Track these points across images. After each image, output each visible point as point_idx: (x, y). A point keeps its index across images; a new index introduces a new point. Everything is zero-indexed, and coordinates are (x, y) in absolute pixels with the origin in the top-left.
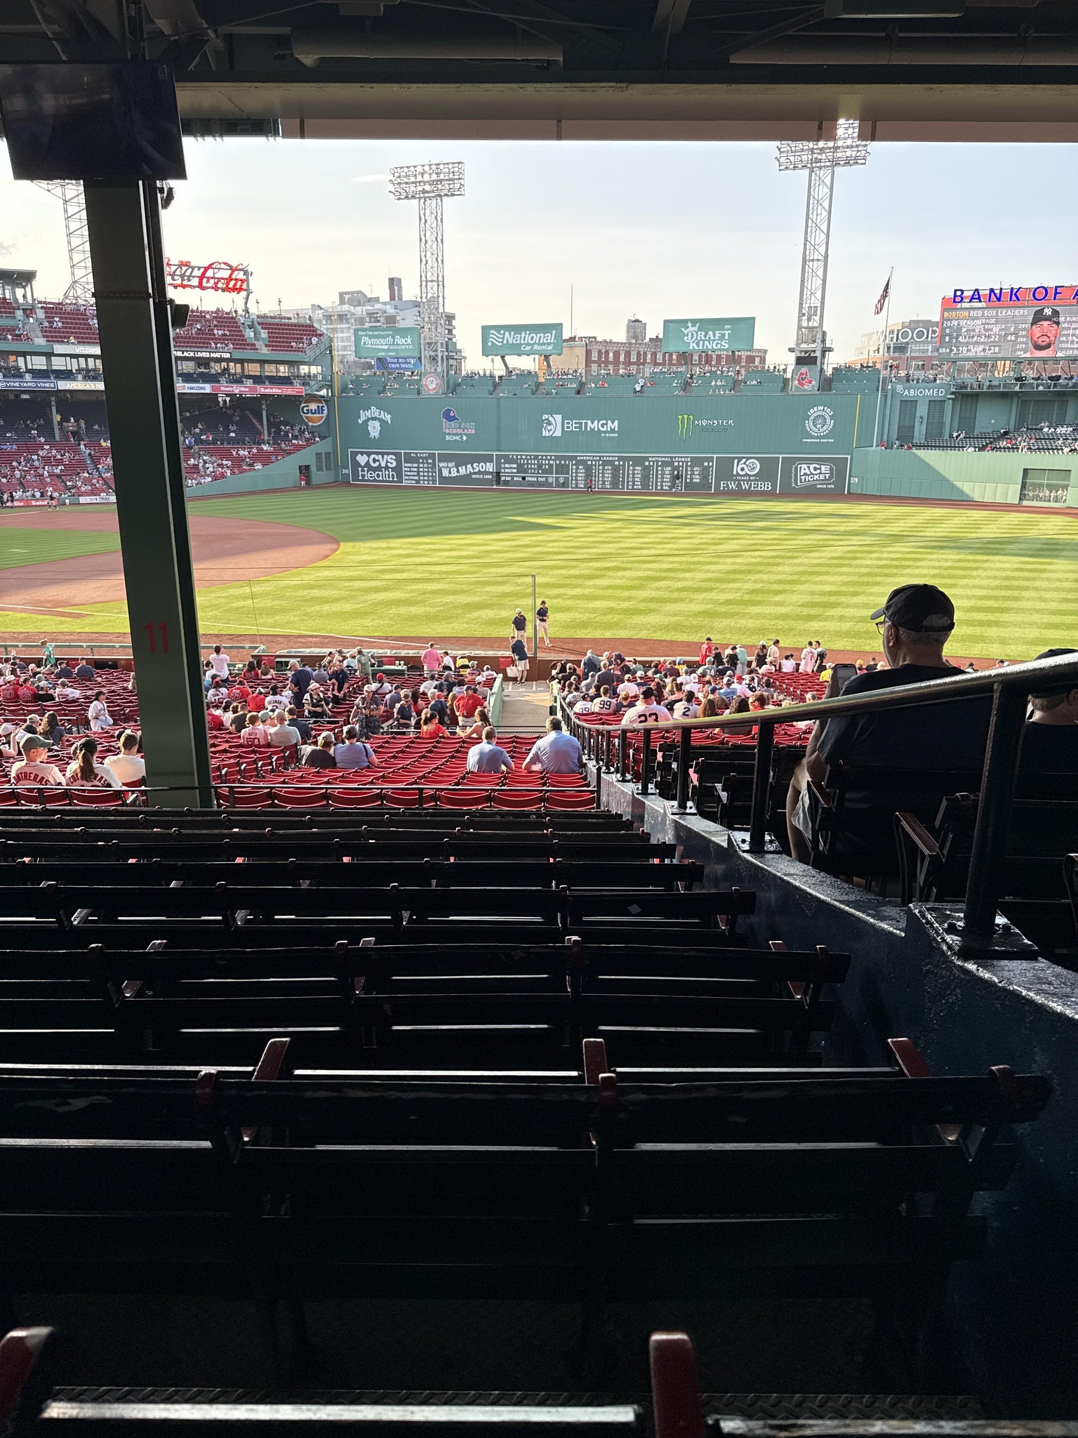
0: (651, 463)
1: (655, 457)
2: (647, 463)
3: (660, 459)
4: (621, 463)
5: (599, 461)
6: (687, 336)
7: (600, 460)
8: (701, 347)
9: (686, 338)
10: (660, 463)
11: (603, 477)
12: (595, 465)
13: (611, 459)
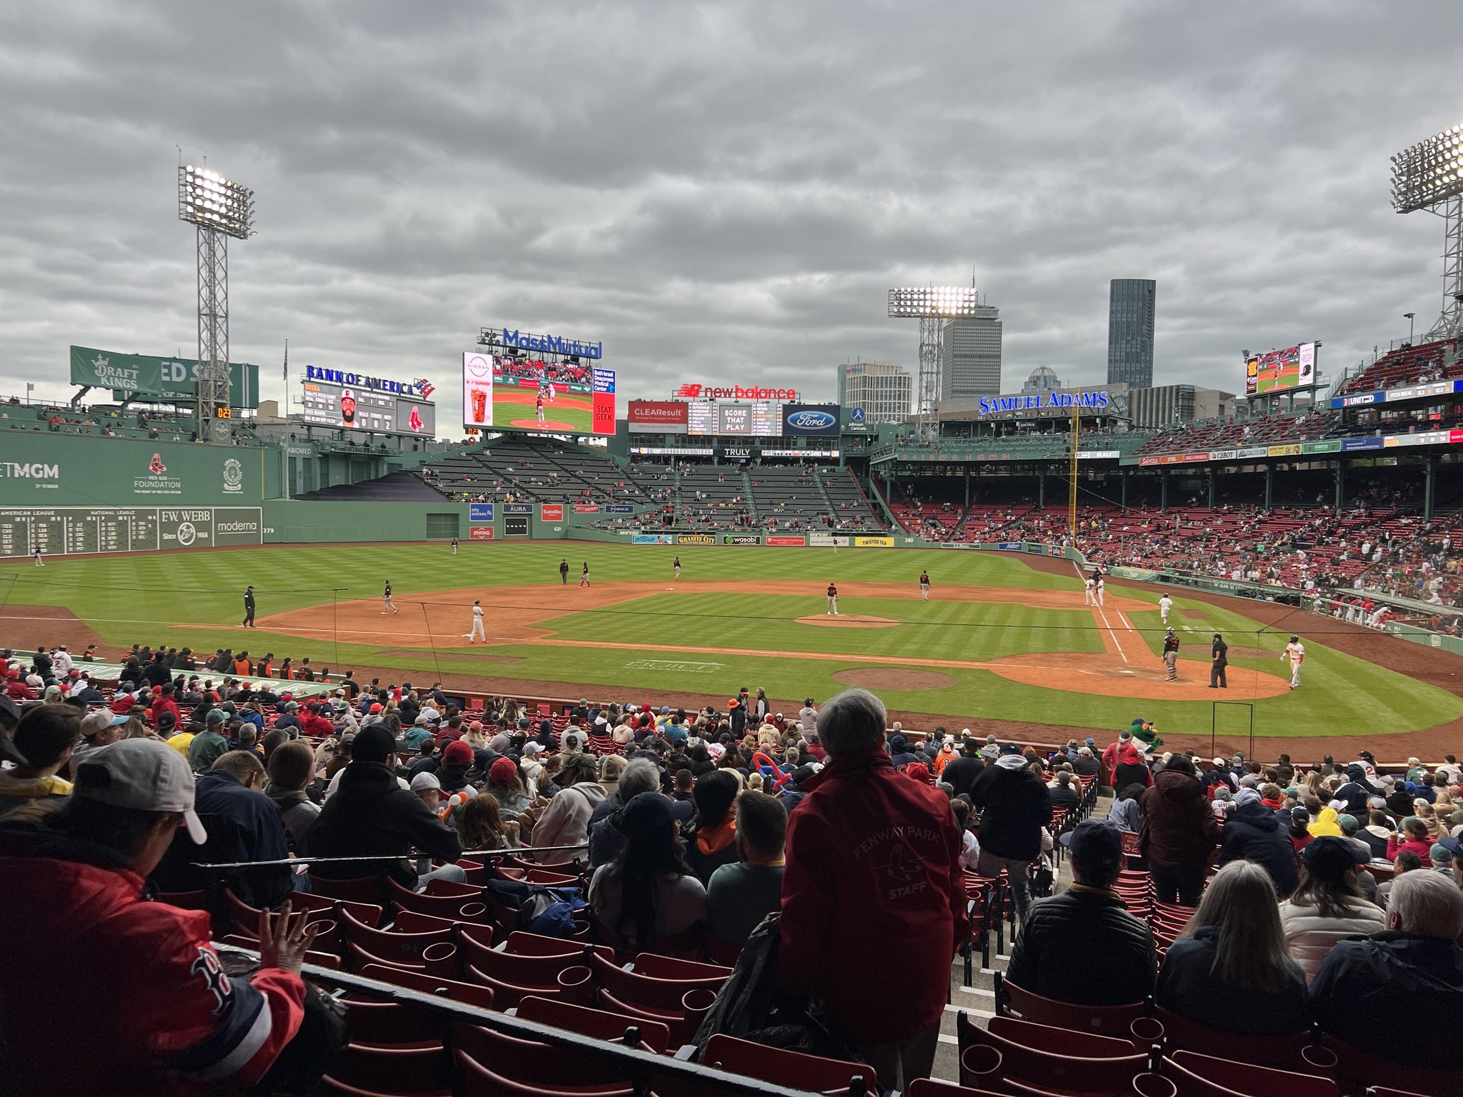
0: (94, 519)
1: (98, 511)
2: (89, 518)
3: (103, 513)
4: (59, 519)
5: (30, 516)
6: (98, 369)
7: (32, 515)
8: (112, 384)
9: (96, 371)
10: (103, 518)
11: (37, 537)
12: (25, 523)
13: (45, 513)
